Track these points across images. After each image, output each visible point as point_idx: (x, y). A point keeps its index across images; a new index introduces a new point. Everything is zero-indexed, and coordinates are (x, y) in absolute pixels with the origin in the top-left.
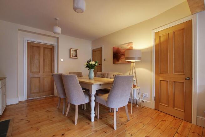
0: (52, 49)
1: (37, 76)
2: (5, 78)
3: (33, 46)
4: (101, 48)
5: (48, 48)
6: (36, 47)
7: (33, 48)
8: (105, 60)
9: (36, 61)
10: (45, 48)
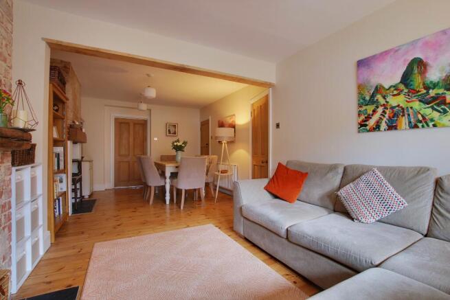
0: (143, 124)
1: (126, 160)
2: (92, 161)
3: (121, 123)
4: (208, 121)
5: (138, 124)
6: (124, 123)
7: (121, 124)
8: (212, 137)
9: (124, 141)
10: (135, 124)
